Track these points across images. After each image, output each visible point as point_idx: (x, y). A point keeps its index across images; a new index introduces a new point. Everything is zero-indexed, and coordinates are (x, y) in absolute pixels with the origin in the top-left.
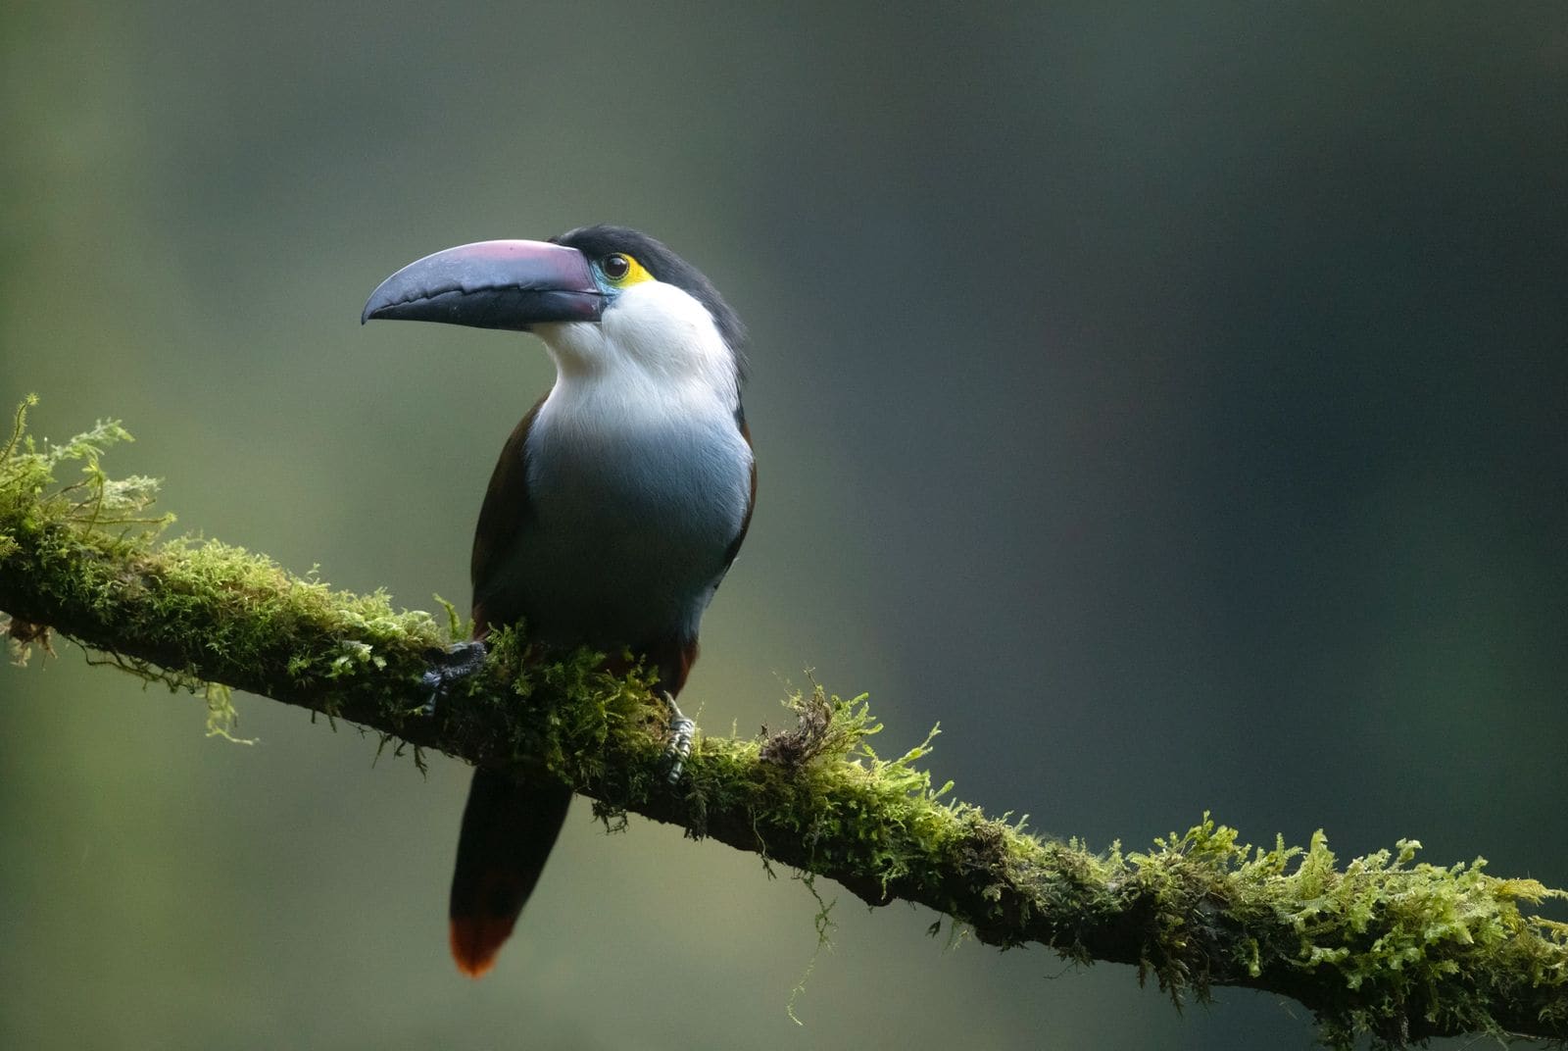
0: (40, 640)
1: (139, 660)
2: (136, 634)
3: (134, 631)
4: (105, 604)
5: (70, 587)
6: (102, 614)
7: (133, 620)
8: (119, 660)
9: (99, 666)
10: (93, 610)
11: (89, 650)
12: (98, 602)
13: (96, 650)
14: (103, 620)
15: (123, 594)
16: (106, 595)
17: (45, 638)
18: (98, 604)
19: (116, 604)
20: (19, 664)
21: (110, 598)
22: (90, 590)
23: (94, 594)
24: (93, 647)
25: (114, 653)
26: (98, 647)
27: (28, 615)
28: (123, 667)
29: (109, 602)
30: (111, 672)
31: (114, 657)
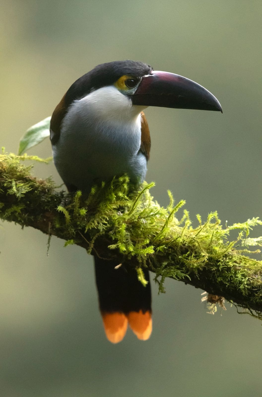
0: (219, 303)
1: (259, 312)
2: (258, 301)
3: (257, 299)
4: (245, 287)
5: (231, 279)
6: (243, 291)
7: (256, 295)
8: (251, 312)
9: (243, 314)
10: (240, 289)
11: (239, 308)
12: (242, 286)
13: (242, 307)
14: (244, 294)
15: (253, 283)
16: (245, 283)
17: (221, 302)
18: (242, 287)
19: (249, 287)
20: (210, 313)
21: (247, 284)
22: (239, 281)
23: (241, 283)
24: (241, 306)
25: (249, 309)
26: (243, 307)
27: (213, 291)
28: (253, 315)
29: (246, 286)
30: (248, 317)
31: (249, 310)
